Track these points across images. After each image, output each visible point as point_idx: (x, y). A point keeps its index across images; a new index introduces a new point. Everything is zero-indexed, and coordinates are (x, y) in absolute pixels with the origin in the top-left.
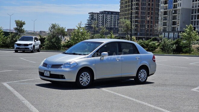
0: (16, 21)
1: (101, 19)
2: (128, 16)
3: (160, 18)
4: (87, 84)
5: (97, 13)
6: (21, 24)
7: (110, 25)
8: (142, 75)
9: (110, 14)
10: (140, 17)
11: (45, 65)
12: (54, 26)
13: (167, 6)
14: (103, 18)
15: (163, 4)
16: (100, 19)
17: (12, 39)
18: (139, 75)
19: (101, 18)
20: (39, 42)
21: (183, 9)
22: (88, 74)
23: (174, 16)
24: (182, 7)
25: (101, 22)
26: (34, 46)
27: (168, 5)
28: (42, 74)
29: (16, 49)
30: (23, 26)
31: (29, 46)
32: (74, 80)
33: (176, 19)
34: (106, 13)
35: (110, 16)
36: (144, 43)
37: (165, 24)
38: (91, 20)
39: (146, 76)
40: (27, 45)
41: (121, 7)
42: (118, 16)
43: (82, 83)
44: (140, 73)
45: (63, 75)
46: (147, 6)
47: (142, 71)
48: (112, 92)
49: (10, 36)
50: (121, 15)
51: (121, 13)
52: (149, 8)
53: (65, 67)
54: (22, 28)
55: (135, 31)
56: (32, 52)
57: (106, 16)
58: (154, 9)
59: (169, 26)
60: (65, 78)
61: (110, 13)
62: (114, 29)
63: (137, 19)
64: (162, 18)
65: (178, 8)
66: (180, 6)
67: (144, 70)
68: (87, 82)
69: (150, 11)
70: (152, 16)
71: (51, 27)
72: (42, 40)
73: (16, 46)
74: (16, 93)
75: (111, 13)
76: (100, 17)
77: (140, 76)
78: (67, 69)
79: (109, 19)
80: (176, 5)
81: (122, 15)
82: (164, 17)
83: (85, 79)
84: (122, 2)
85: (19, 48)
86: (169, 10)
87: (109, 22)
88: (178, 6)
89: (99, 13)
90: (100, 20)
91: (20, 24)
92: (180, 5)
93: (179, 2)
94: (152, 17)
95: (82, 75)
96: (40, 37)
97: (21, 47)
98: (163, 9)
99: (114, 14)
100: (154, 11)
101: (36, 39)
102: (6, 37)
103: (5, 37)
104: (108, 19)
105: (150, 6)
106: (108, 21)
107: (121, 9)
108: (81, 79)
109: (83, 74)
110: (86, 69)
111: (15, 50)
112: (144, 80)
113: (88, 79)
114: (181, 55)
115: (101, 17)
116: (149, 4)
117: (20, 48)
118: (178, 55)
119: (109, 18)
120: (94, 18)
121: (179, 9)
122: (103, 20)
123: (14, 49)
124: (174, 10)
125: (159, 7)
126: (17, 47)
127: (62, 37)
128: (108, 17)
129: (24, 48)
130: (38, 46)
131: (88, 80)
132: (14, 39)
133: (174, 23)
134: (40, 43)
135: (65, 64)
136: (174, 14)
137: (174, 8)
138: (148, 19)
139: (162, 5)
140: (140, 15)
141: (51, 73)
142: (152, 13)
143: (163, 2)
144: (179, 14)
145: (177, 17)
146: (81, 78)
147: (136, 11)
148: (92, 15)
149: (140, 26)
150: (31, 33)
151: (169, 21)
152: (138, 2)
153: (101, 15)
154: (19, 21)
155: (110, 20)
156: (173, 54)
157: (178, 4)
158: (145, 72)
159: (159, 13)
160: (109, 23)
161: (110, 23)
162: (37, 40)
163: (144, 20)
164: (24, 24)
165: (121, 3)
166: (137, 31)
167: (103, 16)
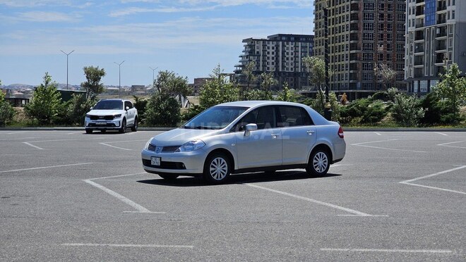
0: (86, 69)
1: (273, 53)
2: (333, 45)
3: (407, 46)
4: (223, 177)
5: (261, 40)
6: (97, 75)
7: (292, 67)
8: (320, 161)
9: (292, 42)
10: (362, 45)
11: (152, 147)
12: (163, 77)
13: (422, 19)
14: (277, 51)
15: (413, 13)
16: (271, 53)
17: (78, 107)
18: (314, 161)
19: (271, 51)
20: (134, 111)
21: (459, 24)
22: (223, 160)
23: (440, 41)
24: (458, 21)
25: (273, 61)
26: (124, 119)
27: (426, 17)
28: (147, 163)
29: (89, 126)
30: (100, 79)
31: (115, 121)
32: (200, 171)
33: (444, 48)
34: (284, 38)
35: (293, 46)
36: (357, 106)
37: (419, 60)
38: (250, 55)
39: (326, 163)
40: (111, 117)
41: (316, 25)
42: (311, 45)
43: (214, 175)
44: (315, 159)
45: (182, 164)
46: (375, 21)
47: (318, 154)
48: (263, 188)
49: (75, 100)
50: (316, 43)
51: (318, 38)
52: (382, 25)
53: (185, 150)
54: (99, 84)
55: (350, 79)
56: (121, 131)
57: (283, 46)
58: (394, 27)
59: (428, 65)
60: (185, 168)
61: (292, 39)
62: (304, 76)
63: (354, 51)
64: (412, 47)
65: (448, 22)
66: (453, 18)
67: (322, 153)
68: (223, 174)
69: (385, 32)
70: (389, 42)
71: (159, 79)
72: (140, 106)
73: (88, 121)
74: (109, 191)
75: (295, 38)
76: (269, 48)
77: (315, 163)
78: (189, 153)
79: (290, 54)
80: (444, 16)
81: (320, 42)
82: (416, 44)
83: (219, 168)
84: (318, 12)
85: (94, 125)
86: (427, 28)
87: (292, 59)
88: (449, 19)
89: (266, 40)
90: (271, 55)
91: (94, 75)
92: (453, 15)
93: (449, 8)
94: (388, 45)
95: (214, 163)
96: (136, 100)
97: (99, 122)
98: (413, 26)
99: (301, 42)
100: (394, 31)
101: (128, 104)
102: (65, 102)
103: (62, 102)
104: (288, 53)
105: (383, 20)
106: (287, 56)
107: (316, 28)
108: (211, 169)
109: (215, 160)
110: (220, 152)
111: (86, 130)
112: (323, 170)
113: (224, 169)
114: (434, 128)
115: (271, 48)
116: (382, 16)
117: (97, 123)
118: (428, 128)
119: (290, 51)
120: (256, 50)
121: (451, 26)
122: (277, 56)
123: (84, 128)
124: (440, 28)
125: (405, 20)
126: (91, 121)
127: (182, 98)
128: (288, 48)
129: (105, 123)
130: (133, 119)
131: (225, 171)
132: (83, 106)
133: (440, 58)
134: (136, 113)
135: (184, 145)
136: (439, 36)
137: (439, 22)
138: (381, 49)
139: (411, 17)
140: (360, 42)
141: (162, 160)
142: (388, 35)
143: (414, 10)
144: (452, 36)
145: (447, 44)
146: (213, 167)
147: (352, 32)
148: (251, 44)
149: (361, 67)
150: (112, 90)
151: (428, 52)
152: (356, 12)
153: (271, 45)
154: (91, 68)
155: (292, 54)
156: (419, 127)
157: (449, 12)
158: (325, 156)
159: (406, 35)
160: (290, 61)
161: (293, 61)
162: (131, 107)
163: (371, 52)
164: (102, 74)
165: (316, 16)
166: (355, 78)
167: (277, 46)
